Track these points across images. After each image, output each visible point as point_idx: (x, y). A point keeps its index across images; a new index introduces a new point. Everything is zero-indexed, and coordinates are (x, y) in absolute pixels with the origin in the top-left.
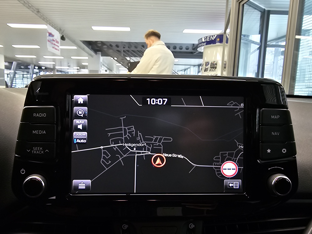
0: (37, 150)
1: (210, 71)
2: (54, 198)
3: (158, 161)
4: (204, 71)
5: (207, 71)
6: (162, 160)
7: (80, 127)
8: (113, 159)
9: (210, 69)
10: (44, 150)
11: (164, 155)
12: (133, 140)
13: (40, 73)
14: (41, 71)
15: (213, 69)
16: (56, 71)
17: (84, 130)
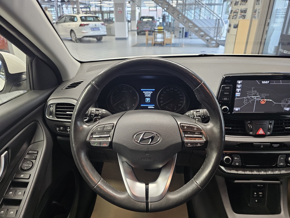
0: (225, 99)
1: (240, 5)
2: (229, 113)
3: (263, 102)
4: (234, 4)
5: (237, 5)
6: (264, 101)
7: (238, 91)
8: (248, 101)
9: (241, 2)
10: (228, 99)
11: (265, 100)
12: (255, 95)
13: (62, 5)
14: (64, 4)
15: (244, 3)
16: (79, 3)
17: (239, 92)
